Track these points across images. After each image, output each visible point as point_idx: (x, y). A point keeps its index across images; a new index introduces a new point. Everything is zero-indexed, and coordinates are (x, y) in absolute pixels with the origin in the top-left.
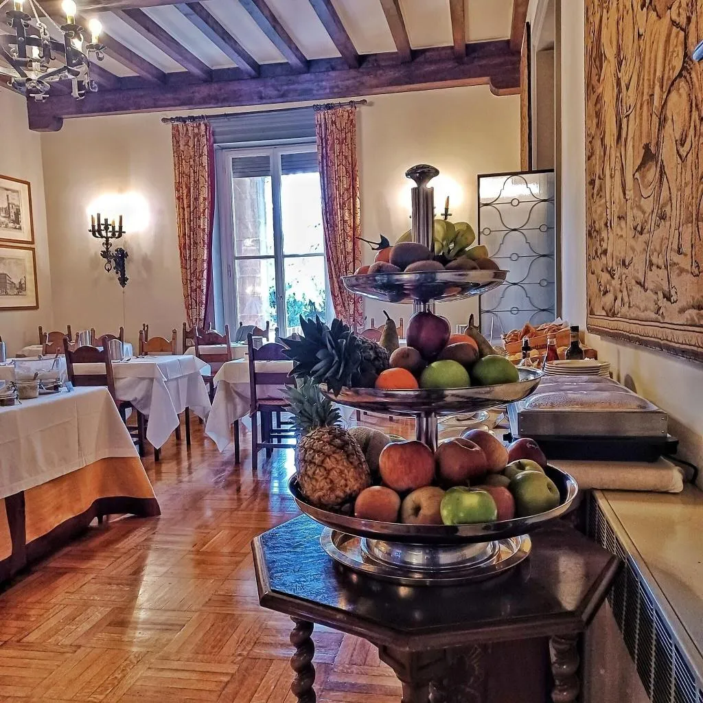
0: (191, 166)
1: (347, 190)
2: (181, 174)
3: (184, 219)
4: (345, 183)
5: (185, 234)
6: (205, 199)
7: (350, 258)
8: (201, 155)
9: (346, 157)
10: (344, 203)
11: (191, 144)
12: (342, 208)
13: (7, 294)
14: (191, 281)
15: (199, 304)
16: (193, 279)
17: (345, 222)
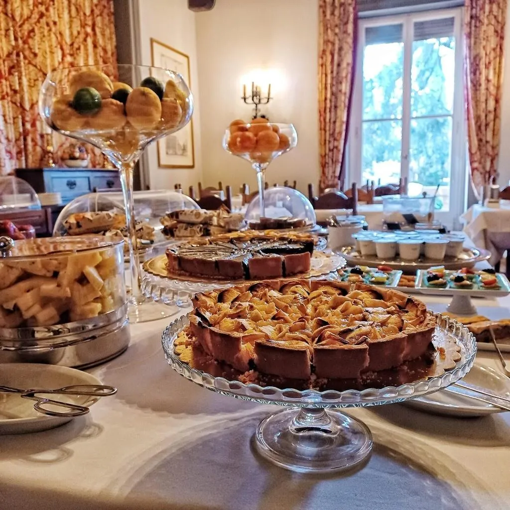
0: (336, 34)
1: (494, 49)
2: (326, 42)
3: (326, 84)
4: (493, 42)
5: (326, 99)
6: (348, 64)
7: (491, 116)
8: (346, 23)
9: (495, 17)
10: (489, 63)
11: (337, 13)
12: (487, 67)
13: (176, 154)
14: (329, 142)
15: (334, 162)
16: (332, 139)
17: (488, 81)
